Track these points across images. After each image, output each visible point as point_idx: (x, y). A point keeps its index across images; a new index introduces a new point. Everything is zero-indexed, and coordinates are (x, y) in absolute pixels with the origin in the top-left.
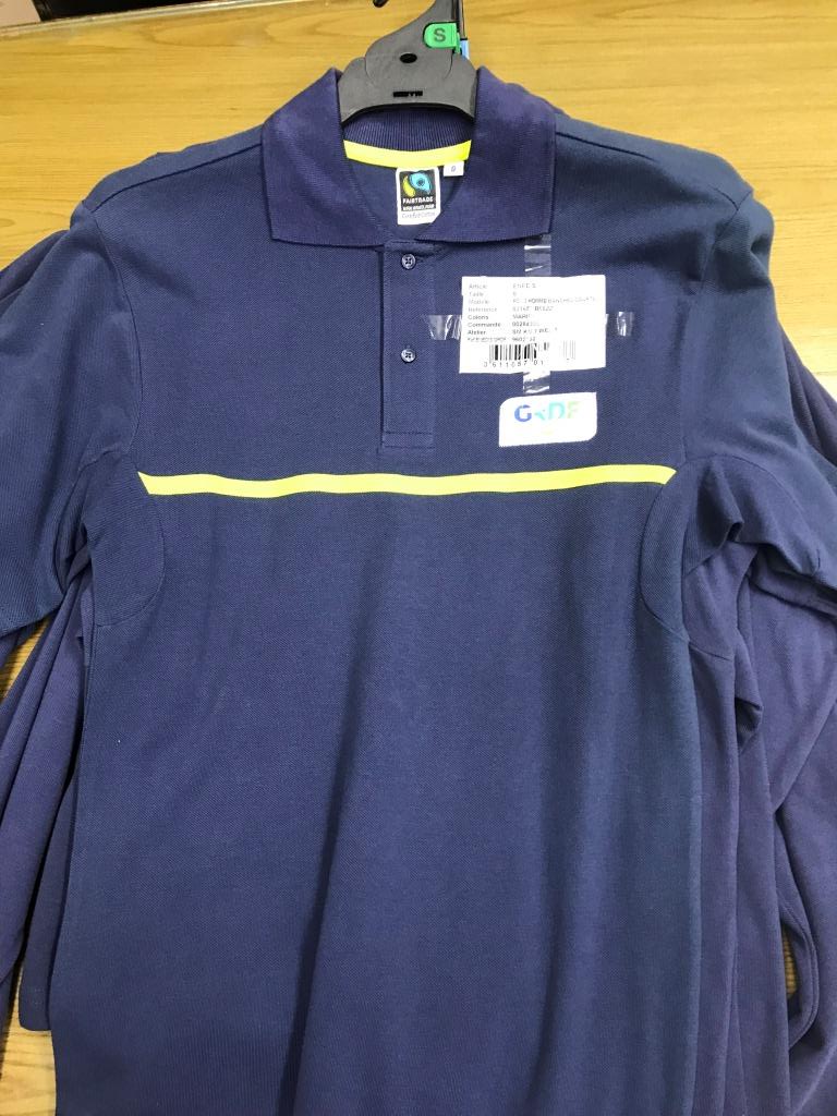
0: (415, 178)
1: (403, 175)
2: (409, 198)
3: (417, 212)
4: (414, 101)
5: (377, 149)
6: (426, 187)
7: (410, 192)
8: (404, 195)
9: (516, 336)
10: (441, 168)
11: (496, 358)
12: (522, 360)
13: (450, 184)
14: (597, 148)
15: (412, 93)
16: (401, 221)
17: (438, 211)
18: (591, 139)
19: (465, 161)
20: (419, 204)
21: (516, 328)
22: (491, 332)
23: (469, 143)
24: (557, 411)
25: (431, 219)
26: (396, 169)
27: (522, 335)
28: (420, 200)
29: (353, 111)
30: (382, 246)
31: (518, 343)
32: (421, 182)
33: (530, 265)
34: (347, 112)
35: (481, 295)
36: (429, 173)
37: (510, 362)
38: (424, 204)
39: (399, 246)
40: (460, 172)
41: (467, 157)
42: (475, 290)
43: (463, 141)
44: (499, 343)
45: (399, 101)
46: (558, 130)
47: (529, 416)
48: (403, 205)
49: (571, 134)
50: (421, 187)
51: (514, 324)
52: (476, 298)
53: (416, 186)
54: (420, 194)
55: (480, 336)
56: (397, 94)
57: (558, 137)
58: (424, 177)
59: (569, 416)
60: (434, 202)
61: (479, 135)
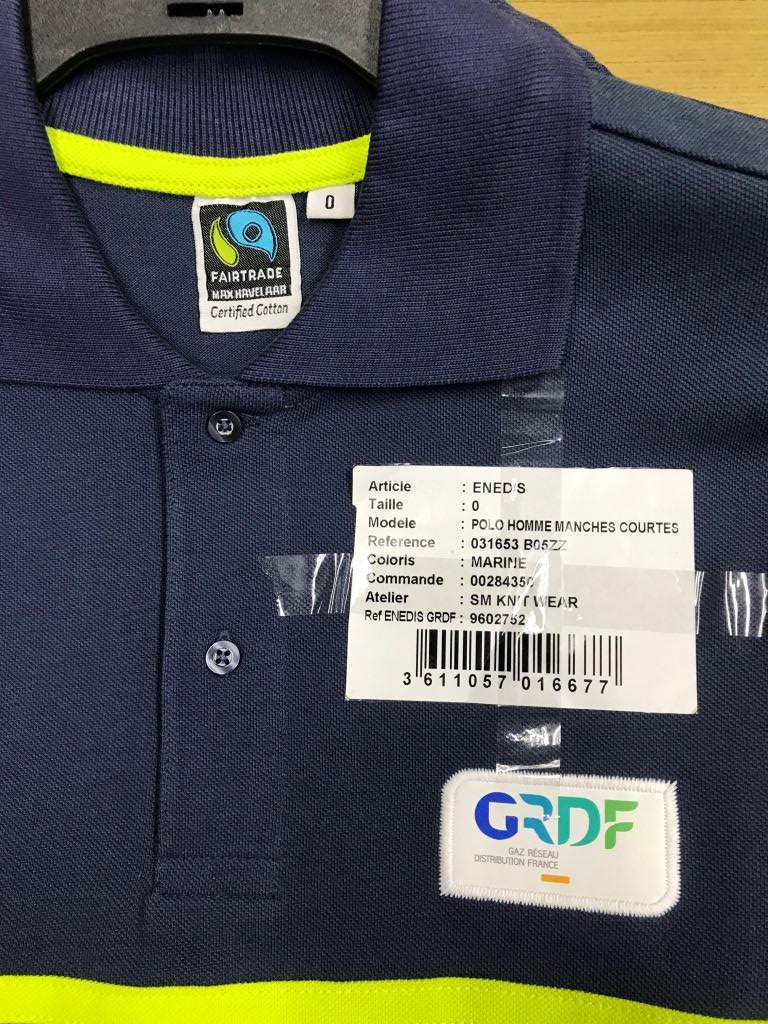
0: (239, 222)
1: (209, 213)
2: (227, 269)
3: (246, 304)
4: (220, 29)
5: (141, 151)
6: (266, 243)
7: (227, 254)
8: (213, 263)
9: (479, 609)
10: (301, 199)
11: (433, 665)
12: (494, 674)
13: (322, 236)
14: (699, 167)
15: (216, 9)
16: (209, 324)
17: (294, 302)
18: (683, 143)
19: (358, 184)
20: (250, 285)
21: (479, 590)
22: (421, 598)
23: (366, 139)
24: (579, 819)
25: (280, 321)
26: (191, 199)
27: (493, 609)
28: (252, 275)
29: (67, 53)
30: (161, 388)
31: (484, 628)
32: (252, 232)
33: (514, 439)
34: (52, 56)
35: (399, 505)
36: (273, 210)
37: (465, 675)
38: (264, 283)
39: (198, 392)
40: (344, 209)
41: (360, 175)
42: (383, 495)
43: (351, 134)
44: (438, 626)
45: (184, 26)
46: (596, 118)
47: (512, 823)
48: (212, 286)
49: (633, 128)
50: (254, 245)
51: (476, 581)
52: (387, 514)
53: (242, 241)
54: (250, 259)
55: (395, 607)
56: (175, 11)
57: (596, 134)
58: (258, 219)
59: (610, 842)
60: (286, 280)
61: (389, 125)
